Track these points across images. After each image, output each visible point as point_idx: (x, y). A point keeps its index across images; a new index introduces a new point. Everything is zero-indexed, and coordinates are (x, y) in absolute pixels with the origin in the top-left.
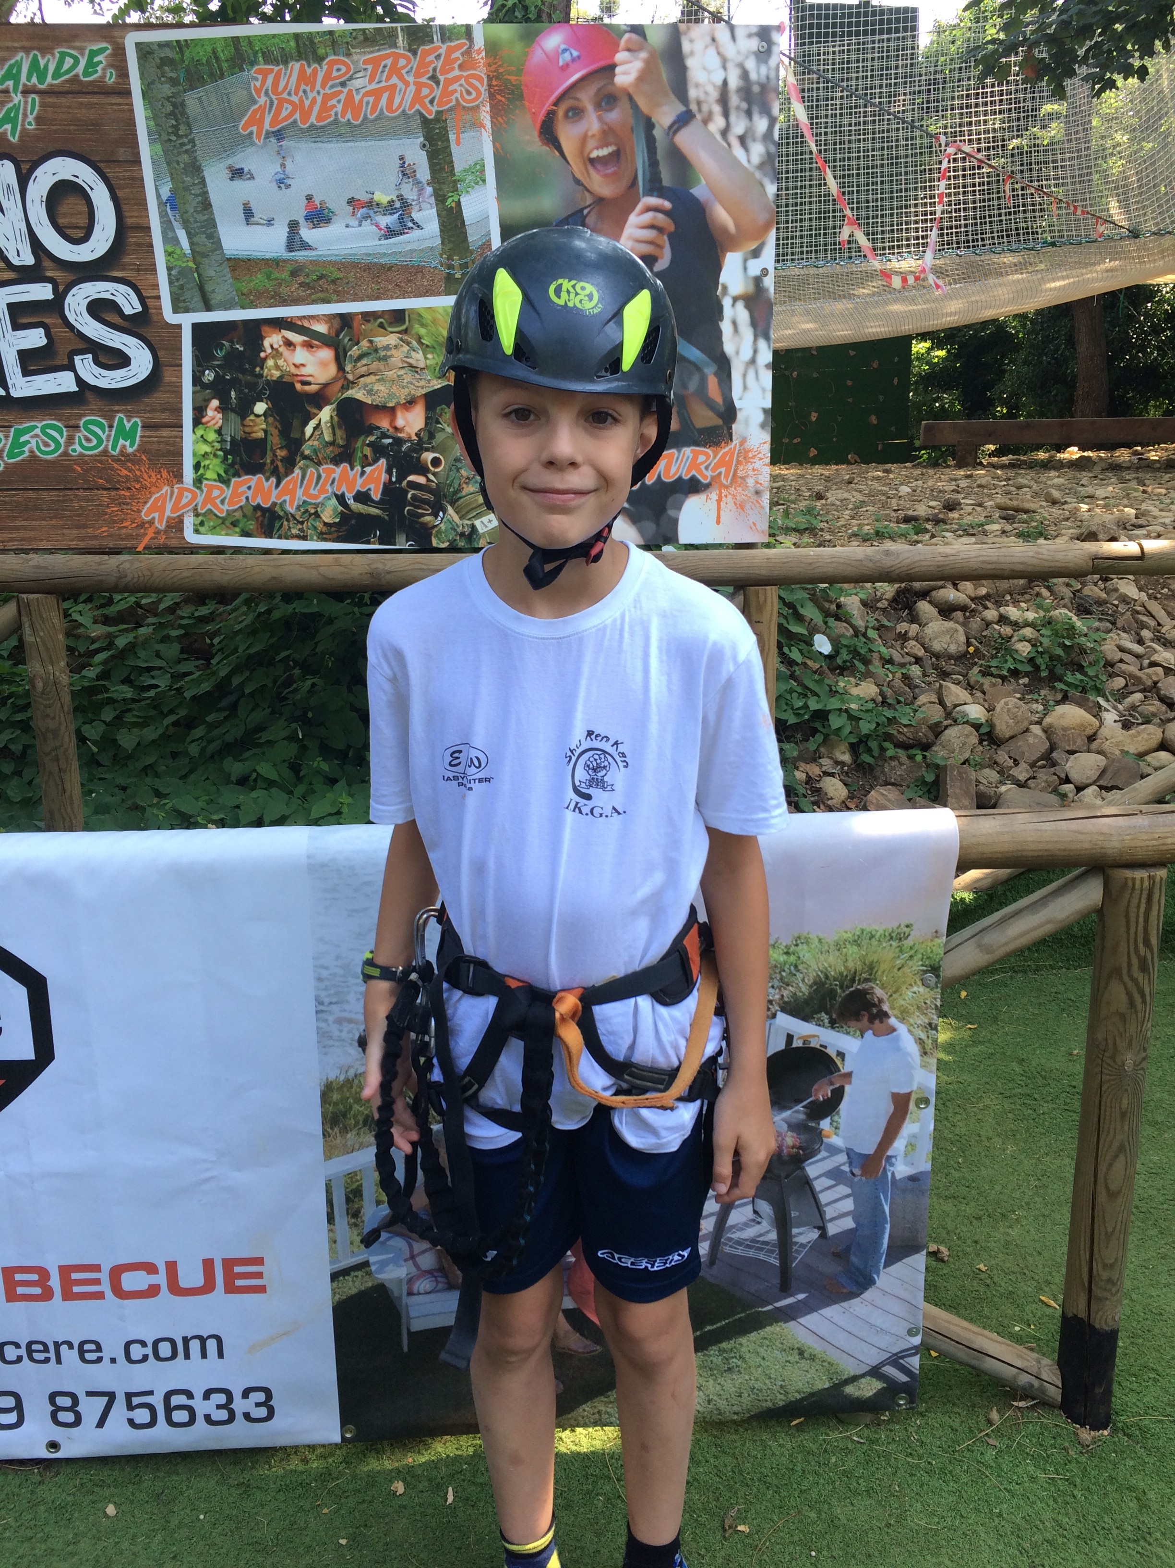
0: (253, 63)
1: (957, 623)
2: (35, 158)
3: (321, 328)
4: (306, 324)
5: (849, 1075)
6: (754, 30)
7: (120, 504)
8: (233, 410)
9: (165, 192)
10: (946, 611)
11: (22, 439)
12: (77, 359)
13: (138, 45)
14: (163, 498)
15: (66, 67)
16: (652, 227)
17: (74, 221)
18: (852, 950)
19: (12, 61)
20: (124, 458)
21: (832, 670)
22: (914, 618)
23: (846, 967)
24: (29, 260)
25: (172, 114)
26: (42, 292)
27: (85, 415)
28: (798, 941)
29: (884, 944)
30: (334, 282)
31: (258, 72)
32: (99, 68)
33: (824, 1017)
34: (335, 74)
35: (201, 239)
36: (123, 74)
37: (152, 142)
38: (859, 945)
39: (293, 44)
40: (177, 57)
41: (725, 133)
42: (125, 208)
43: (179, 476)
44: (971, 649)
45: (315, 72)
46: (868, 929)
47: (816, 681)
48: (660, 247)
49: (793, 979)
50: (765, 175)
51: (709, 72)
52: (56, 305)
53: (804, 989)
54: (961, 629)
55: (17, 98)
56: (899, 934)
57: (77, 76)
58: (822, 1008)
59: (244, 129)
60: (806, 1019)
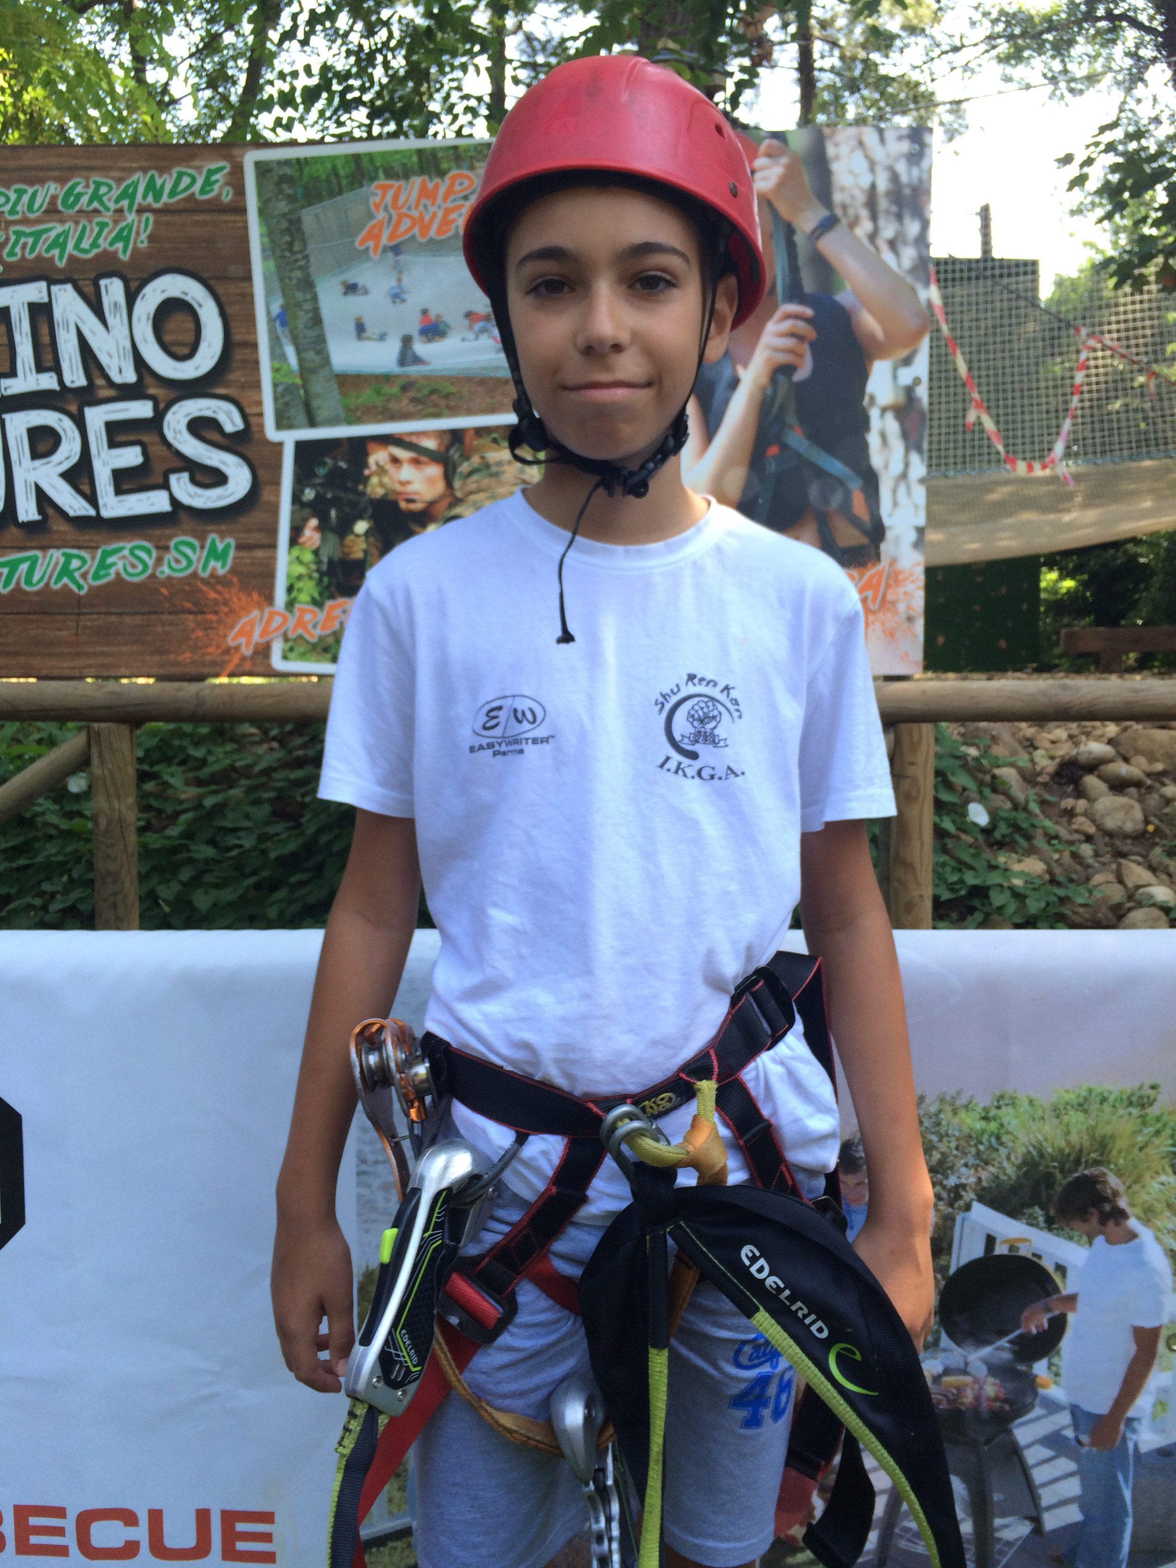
0: (373, 179)
1: (1131, 797)
2: (145, 276)
3: (431, 444)
4: (414, 440)
5: (1072, 1299)
6: (905, 132)
7: (206, 629)
8: (333, 530)
9: (276, 308)
10: (1118, 786)
11: (110, 560)
12: (173, 478)
13: (258, 165)
14: (252, 623)
15: (182, 186)
16: (792, 334)
17: (180, 338)
18: (1075, 1118)
19: (129, 182)
20: (215, 580)
21: (990, 846)
22: (1080, 793)
23: (1068, 1143)
24: (130, 376)
25: (288, 230)
26: (142, 409)
27: (176, 535)
28: (1000, 1101)
29: (1121, 1112)
30: (447, 396)
31: (377, 187)
32: (216, 187)
33: (1037, 1210)
34: (457, 188)
35: (310, 355)
36: (240, 191)
37: (265, 258)
38: (1086, 1112)
39: (415, 159)
40: (296, 174)
41: (873, 237)
42: (233, 325)
43: (269, 598)
44: (1151, 828)
45: (437, 187)
46: (1098, 1089)
47: (973, 855)
48: (801, 356)
49: (994, 1155)
50: (917, 279)
51: (856, 176)
52: (155, 423)
53: (1010, 1170)
54: (1137, 806)
55: (131, 217)
56: (1141, 1097)
57: (193, 194)
58: (1035, 1200)
59: (362, 242)
60: (1013, 1213)
